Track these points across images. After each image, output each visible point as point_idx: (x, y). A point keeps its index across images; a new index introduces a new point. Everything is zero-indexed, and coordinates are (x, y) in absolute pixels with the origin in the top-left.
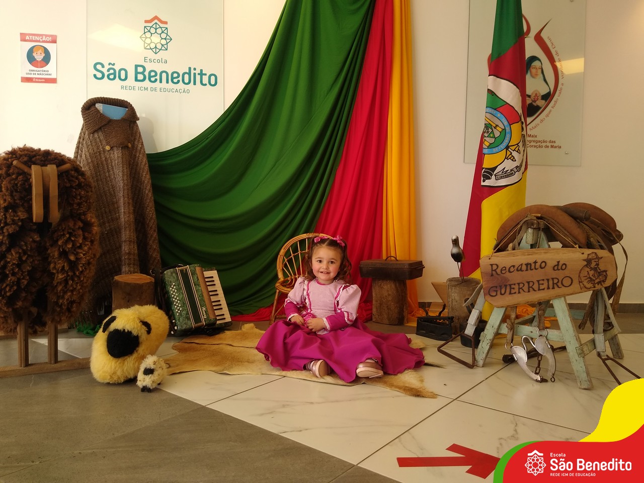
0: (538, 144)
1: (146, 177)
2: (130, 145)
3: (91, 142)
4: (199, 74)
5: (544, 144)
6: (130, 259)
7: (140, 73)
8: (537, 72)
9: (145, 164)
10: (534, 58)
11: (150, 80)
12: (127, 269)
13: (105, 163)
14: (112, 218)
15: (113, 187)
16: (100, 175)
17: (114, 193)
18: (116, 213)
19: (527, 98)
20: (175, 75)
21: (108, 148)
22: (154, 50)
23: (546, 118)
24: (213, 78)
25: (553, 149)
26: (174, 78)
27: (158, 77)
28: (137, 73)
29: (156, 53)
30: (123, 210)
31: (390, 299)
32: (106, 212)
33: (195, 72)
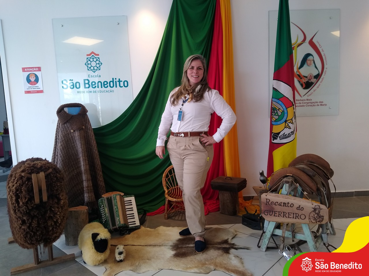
0: (313, 104)
1: (94, 143)
2: (84, 127)
3: (63, 129)
4: (118, 81)
5: (316, 104)
6: (88, 190)
7: (86, 84)
8: (311, 63)
9: (93, 136)
10: (308, 55)
11: (92, 87)
12: (87, 195)
13: (71, 139)
14: (77, 167)
15: (77, 151)
16: (69, 146)
17: (78, 154)
18: (79, 164)
19: (305, 78)
20: (106, 83)
21: (72, 131)
22: (93, 70)
23: (317, 89)
24: (126, 83)
25: (322, 106)
26: (104, 84)
27: (96, 85)
28: (85, 84)
29: (94, 72)
30: (83, 164)
31: (228, 201)
32: (74, 164)
33: (116, 80)
